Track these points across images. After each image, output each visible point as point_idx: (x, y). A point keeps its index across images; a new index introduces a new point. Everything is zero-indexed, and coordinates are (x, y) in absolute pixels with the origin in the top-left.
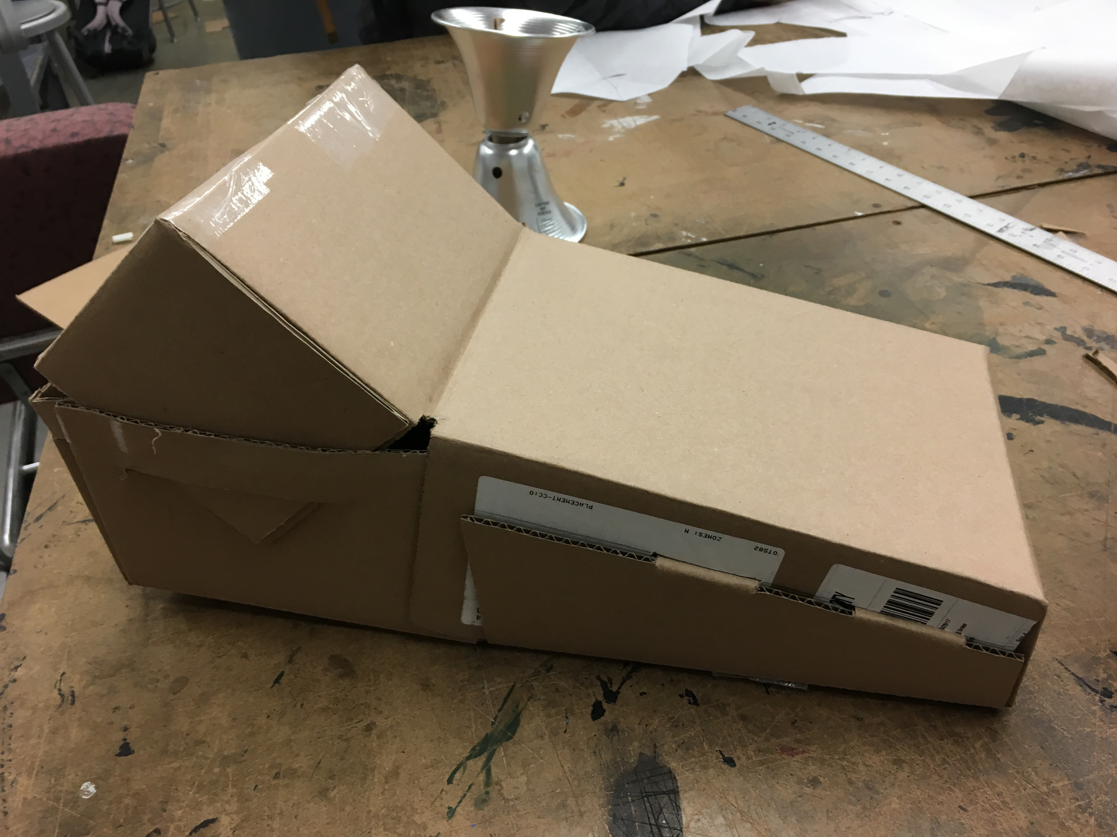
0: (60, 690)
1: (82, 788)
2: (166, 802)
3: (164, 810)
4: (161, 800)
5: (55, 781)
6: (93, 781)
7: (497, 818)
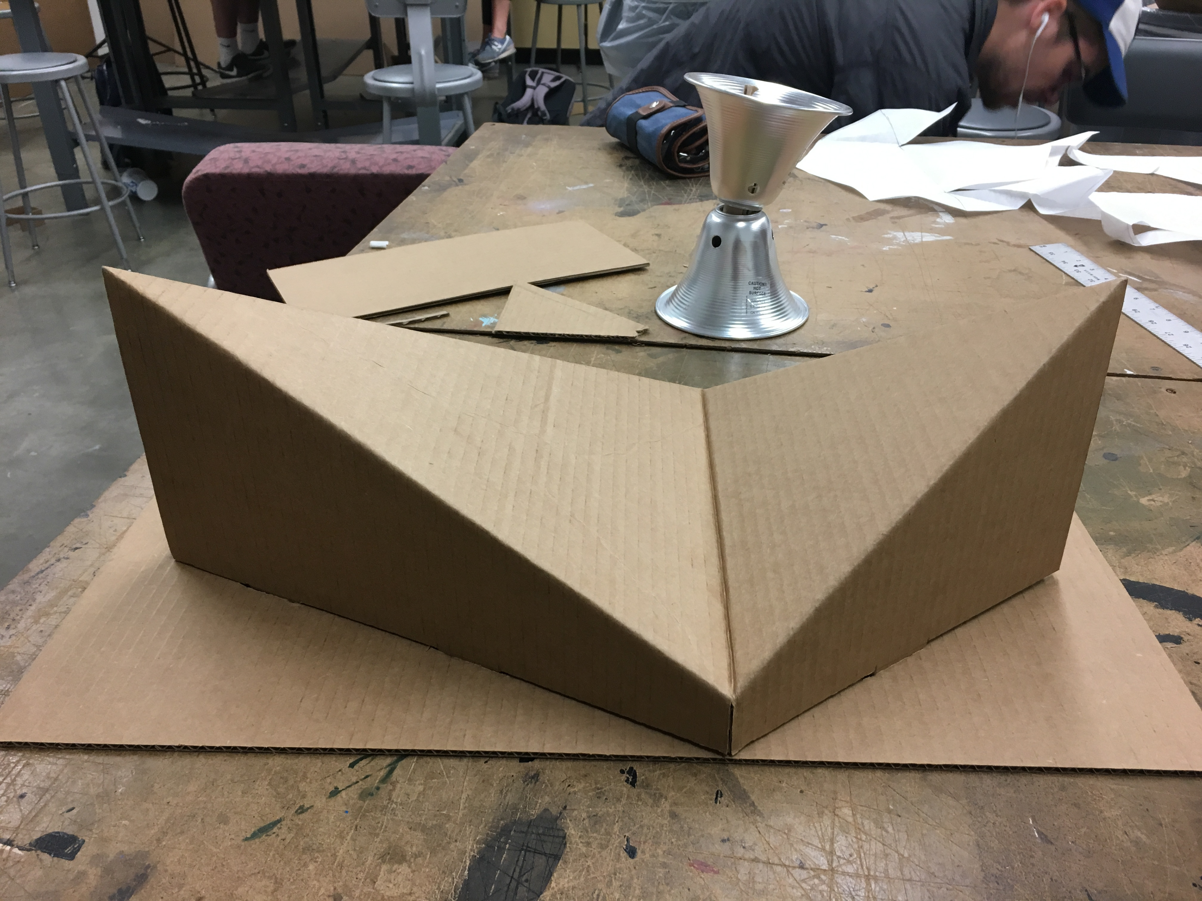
7: (372, 814)
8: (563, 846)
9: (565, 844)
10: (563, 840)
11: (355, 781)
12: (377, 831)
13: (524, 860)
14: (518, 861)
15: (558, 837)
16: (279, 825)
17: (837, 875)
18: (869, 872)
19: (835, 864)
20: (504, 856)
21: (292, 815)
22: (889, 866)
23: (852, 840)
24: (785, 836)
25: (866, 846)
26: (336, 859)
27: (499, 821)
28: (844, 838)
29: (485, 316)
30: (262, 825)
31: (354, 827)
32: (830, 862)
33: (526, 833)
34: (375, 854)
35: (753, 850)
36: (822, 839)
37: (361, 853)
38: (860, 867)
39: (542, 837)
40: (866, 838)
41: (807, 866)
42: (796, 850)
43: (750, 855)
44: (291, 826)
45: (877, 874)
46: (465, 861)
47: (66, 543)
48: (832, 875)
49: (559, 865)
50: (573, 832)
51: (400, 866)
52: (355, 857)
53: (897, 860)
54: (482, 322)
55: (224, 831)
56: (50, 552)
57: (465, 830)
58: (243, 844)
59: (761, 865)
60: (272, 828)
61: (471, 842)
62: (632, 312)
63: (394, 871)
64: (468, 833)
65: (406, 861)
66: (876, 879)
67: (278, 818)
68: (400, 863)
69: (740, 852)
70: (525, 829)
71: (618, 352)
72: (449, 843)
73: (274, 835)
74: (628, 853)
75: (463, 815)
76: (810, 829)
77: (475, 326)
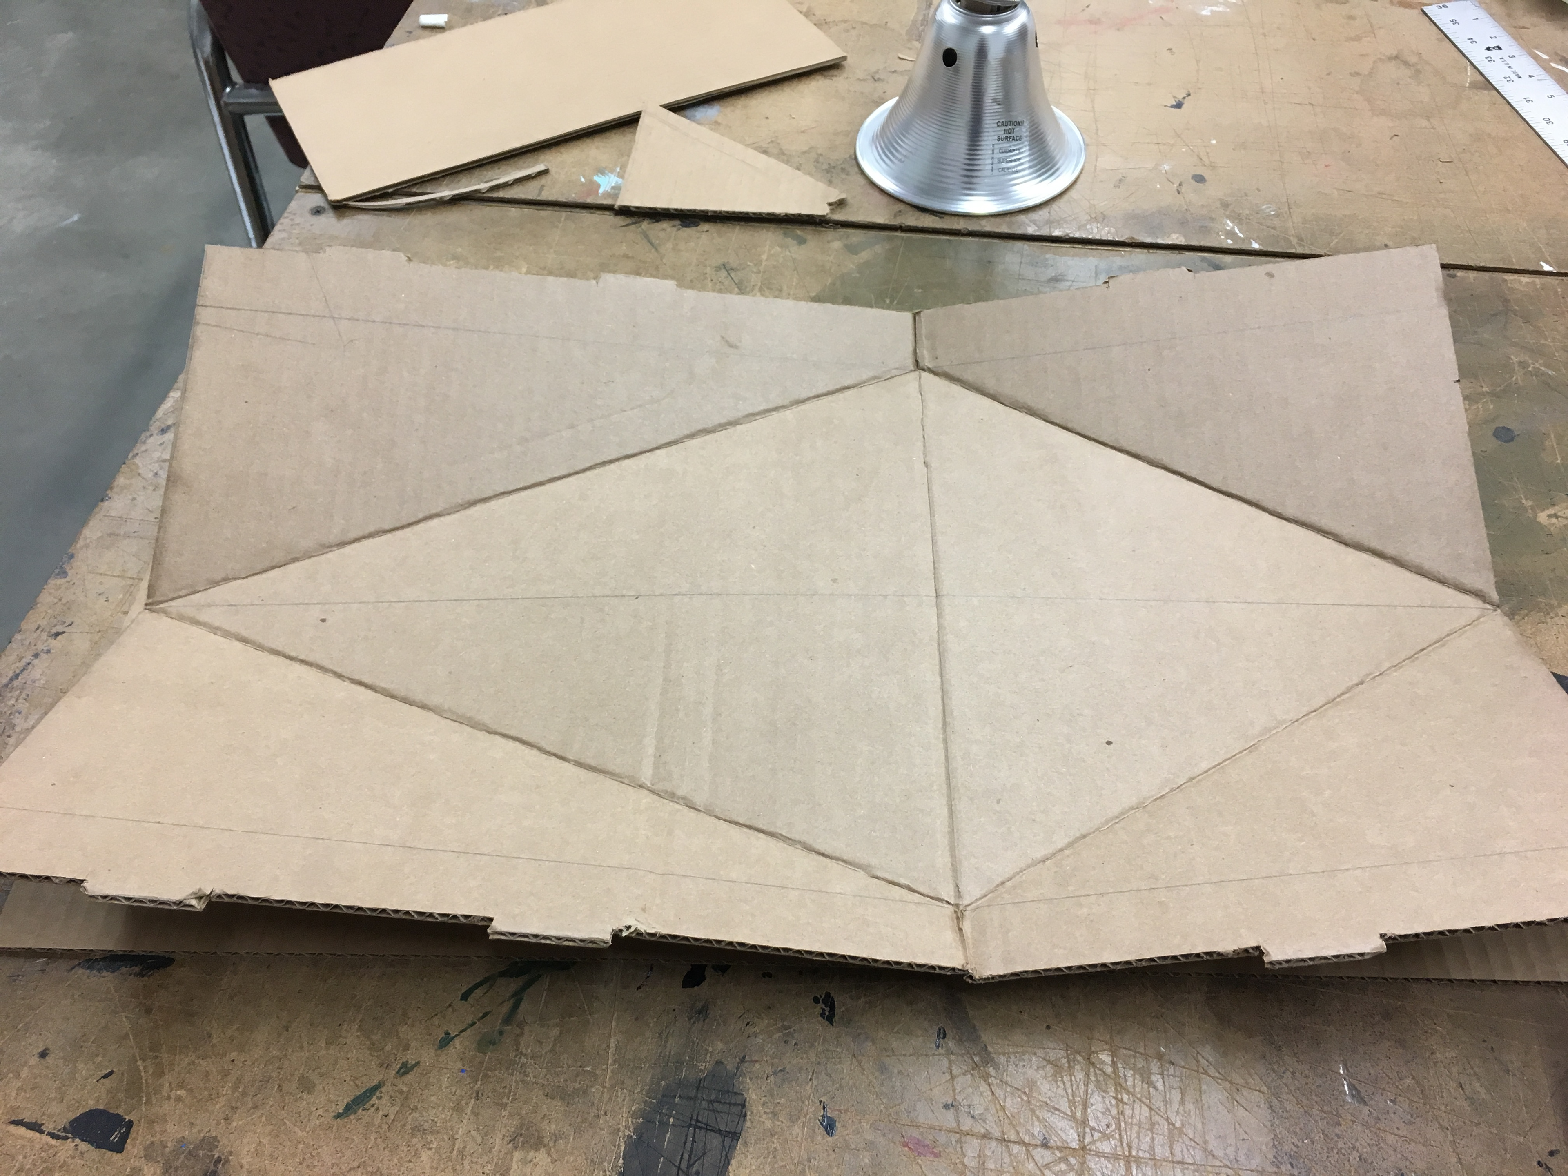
7: (497, 1073)
8: (742, 1119)
9: (745, 1116)
10: (741, 1109)
11: (470, 1022)
12: (505, 1101)
13: (694, 1141)
14: (685, 1143)
15: (736, 1104)
16: (378, 1094)
17: (1089, 1157)
18: (1130, 1152)
19: (1087, 1140)
20: (668, 1136)
21: (394, 1078)
22: (1156, 1142)
23: (1110, 1102)
24: (1025, 1098)
25: (1128, 1111)
26: (454, 1145)
27: (658, 1083)
28: (1100, 1099)
29: (602, 171)
30: (358, 1093)
31: (475, 1095)
32: (1081, 1137)
33: (694, 1099)
34: (504, 1136)
35: (984, 1121)
36: (1072, 1103)
37: (486, 1134)
38: (1119, 1144)
39: (715, 1104)
40: (1129, 1099)
41: (1052, 1143)
42: (1038, 1118)
43: (980, 1129)
44: (393, 1094)
45: (1141, 1154)
46: (619, 1145)
47: (43, 623)
48: (1083, 1156)
49: (738, 1148)
50: (754, 1097)
51: (537, 1154)
52: (479, 1140)
53: (1166, 1133)
54: (599, 186)
55: (308, 1103)
56: (22, 640)
57: (617, 1096)
58: (335, 1123)
59: (994, 1144)
60: (370, 1097)
61: (625, 1115)
62: (821, 160)
63: (531, 1161)
64: (620, 1100)
65: (545, 1146)
66: (1138, 1160)
67: (376, 1082)
68: (537, 1150)
69: (967, 1124)
70: (693, 1093)
71: (802, 241)
72: (597, 1117)
73: (373, 1109)
74: (826, 1128)
75: (612, 1071)
76: (1058, 1087)
77: (589, 195)
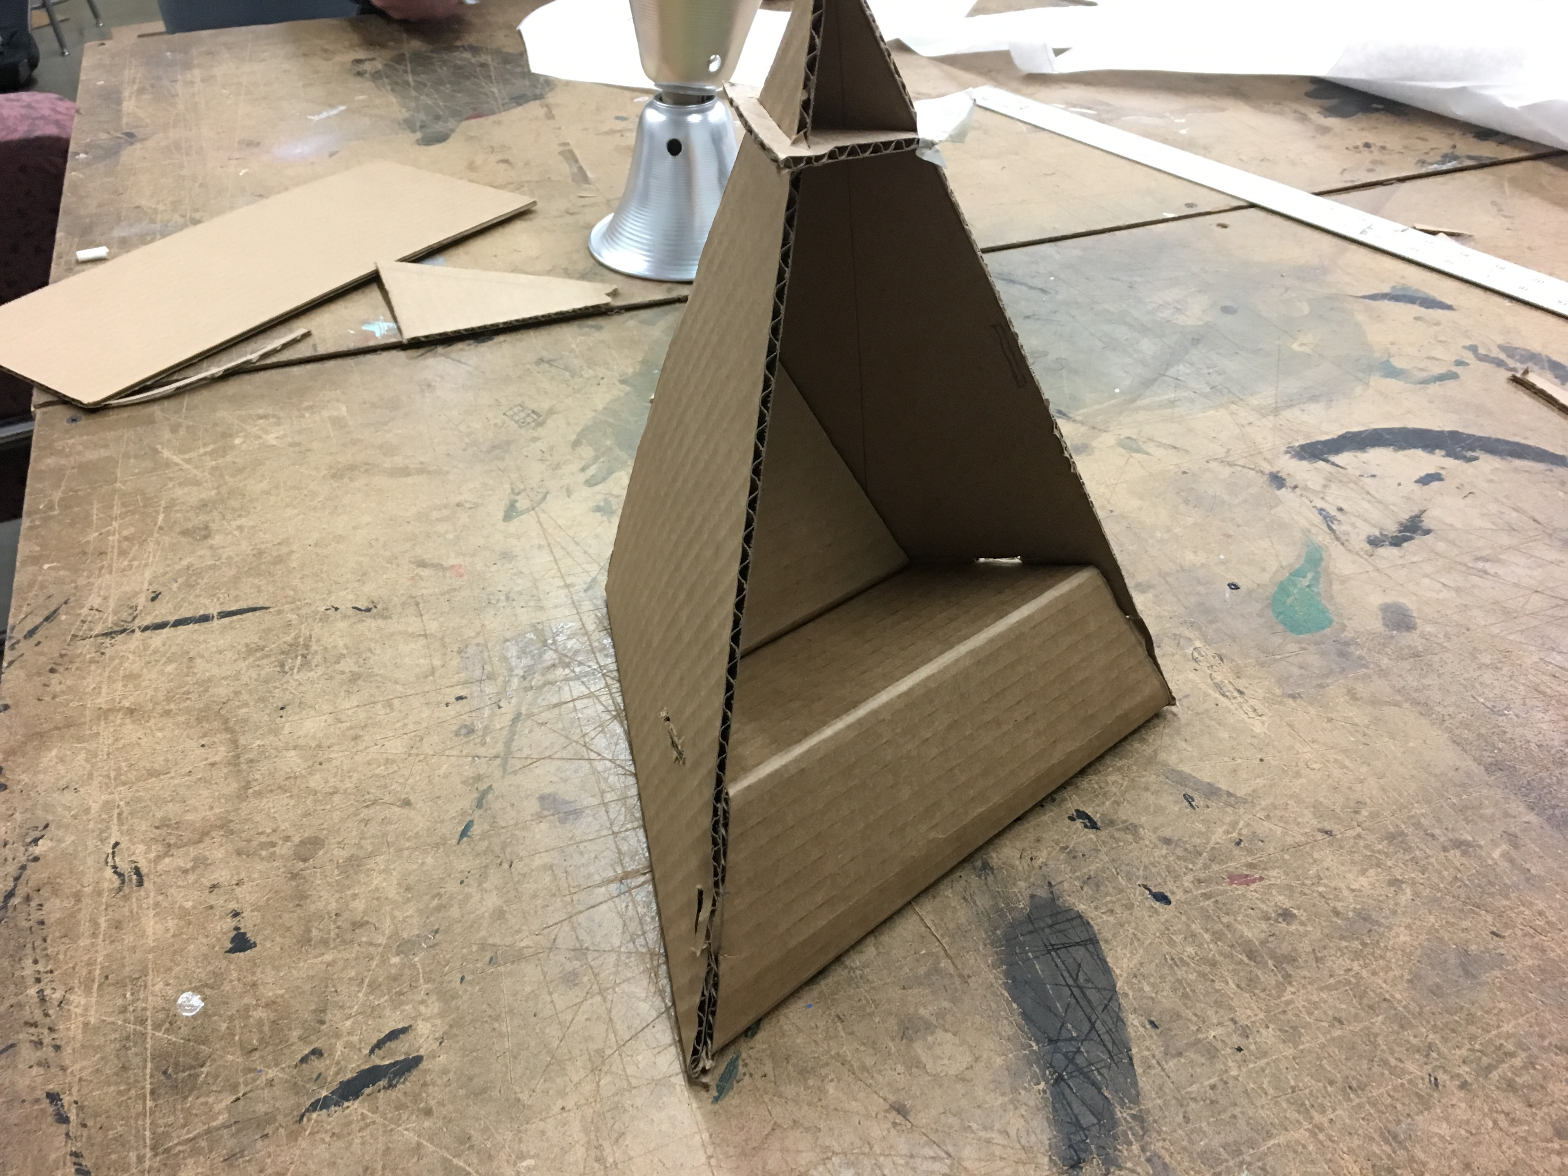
0: (115, 867)
1: (179, 1002)
2: (323, 1011)
3: (322, 1022)
4: (313, 1007)
5: (132, 994)
6: (196, 990)
7: (842, 993)
8: (1088, 926)
9: (1088, 923)
10: (1081, 920)
12: (868, 1010)
13: (1062, 961)
14: (1056, 965)
16: (740, 1062)
20: (1037, 967)
21: (746, 1042)
26: (851, 1066)
29: (360, 324)
31: (837, 1019)
33: (1036, 931)
34: (892, 1037)
37: (874, 1044)
39: (1057, 926)
44: (757, 1056)
46: (1002, 994)
49: (1103, 948)
50: (1083, 907)
51: (935, 1036)
52: (871, 1051)
54: (372, 332)
58: (717, 1106)
60: (736, 1069)
61: (987, 970)
63: (934, 1045)
64: (972, 961)
65: (937, 1027)
68: (932, 1033)
70: (1031, 928)
73: (747, 1076)
74: (1160, 901)
